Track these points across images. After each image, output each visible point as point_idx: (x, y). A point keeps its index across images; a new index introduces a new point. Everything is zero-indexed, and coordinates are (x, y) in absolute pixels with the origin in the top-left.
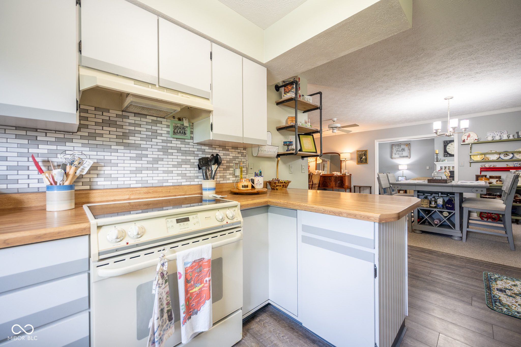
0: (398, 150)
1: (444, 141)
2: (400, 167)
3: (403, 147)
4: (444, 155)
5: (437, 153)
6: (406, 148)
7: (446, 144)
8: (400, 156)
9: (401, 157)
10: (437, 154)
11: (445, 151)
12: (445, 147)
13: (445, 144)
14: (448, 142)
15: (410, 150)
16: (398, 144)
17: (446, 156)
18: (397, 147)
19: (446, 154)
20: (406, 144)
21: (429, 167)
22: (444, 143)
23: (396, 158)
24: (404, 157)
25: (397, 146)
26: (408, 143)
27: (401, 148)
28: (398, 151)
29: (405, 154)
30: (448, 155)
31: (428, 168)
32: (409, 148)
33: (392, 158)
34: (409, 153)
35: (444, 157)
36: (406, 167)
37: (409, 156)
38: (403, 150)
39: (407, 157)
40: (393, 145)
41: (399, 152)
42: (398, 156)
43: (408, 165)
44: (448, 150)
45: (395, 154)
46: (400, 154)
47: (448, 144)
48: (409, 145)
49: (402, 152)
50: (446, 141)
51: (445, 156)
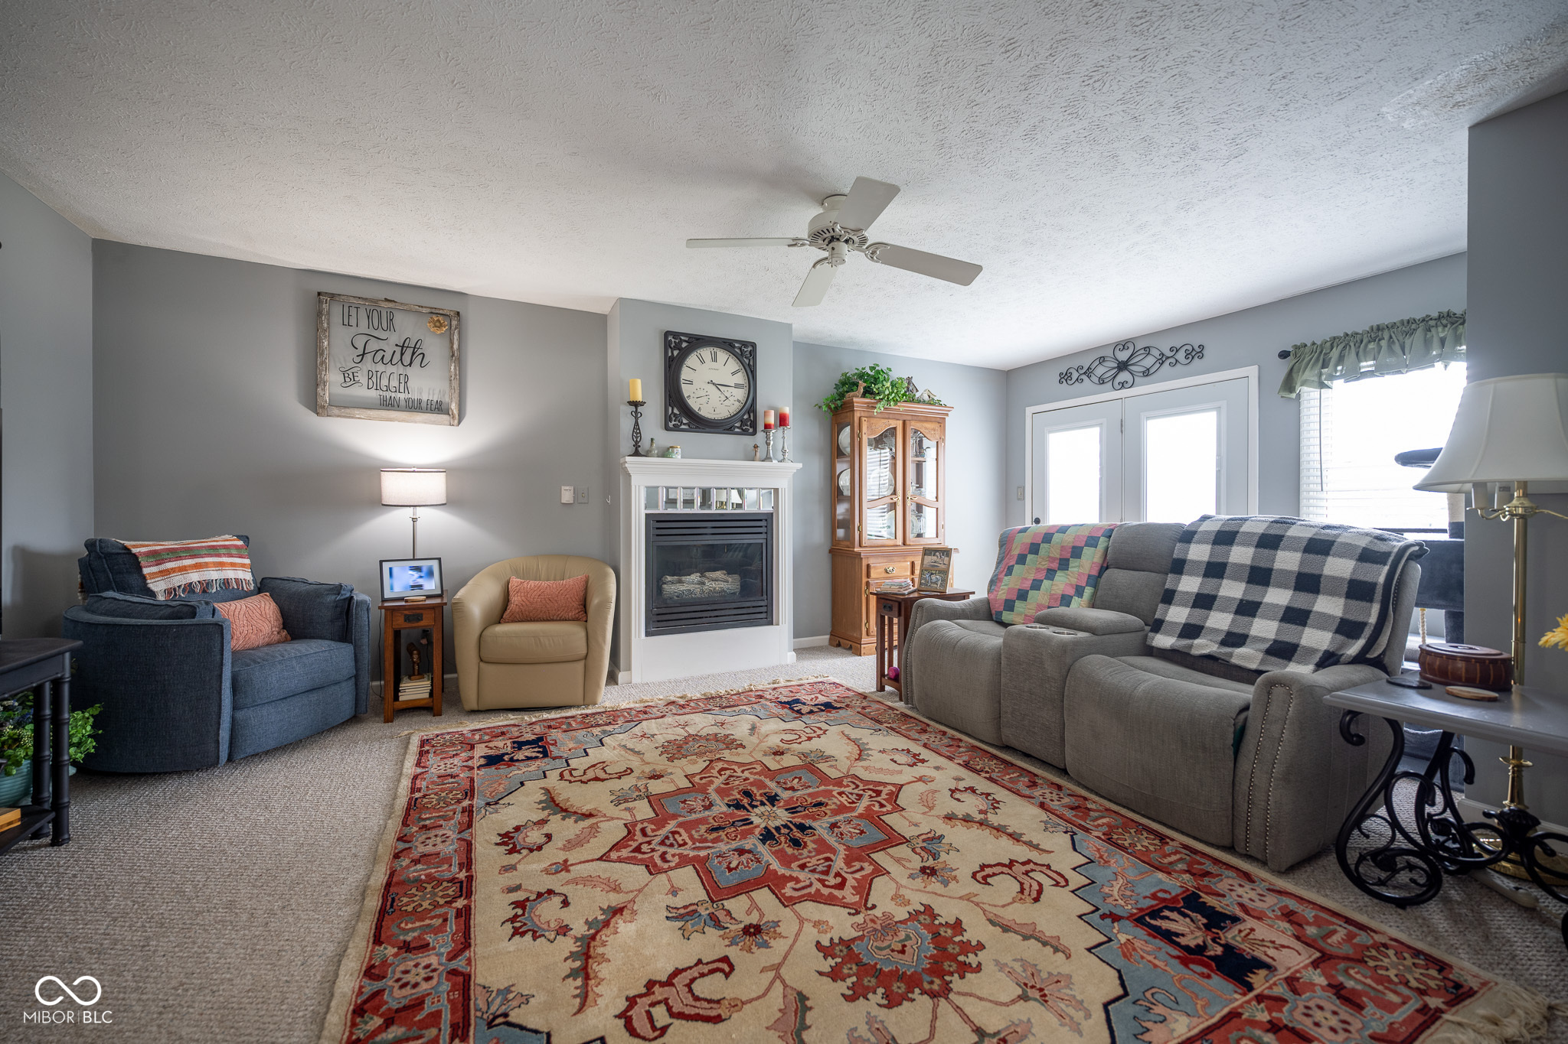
0: (373, 345)
1: (667, 334)
2: (393, 486)
3: (407, 327)
4: (668, 418)
5: (640, 398)
6: (434, 347)
7: (676, 353)
8: (388, 394)
9: (388, 404)
10: (636, 404)
11: (674, 396)
12: (672, 368)
13: (670, 354)
14: (684, 345)
15: (457, 358)
16: (375, 301)
17: (676, 428)
18: (363, 322)
19: (676, 411)
20: (433, 312)
21: (572, 488)
22: (667, 345)
23: (357, 412)
24: (415, 407)
25: (363, 314)
26: (448, 306)
27: (395, 338)
28: (369, 357)
29: (425, 384)
30: (685, 421)
31: (567, 496)
32: (455, 346)
33: (316, 406)
34: (455, 384)
35: (667, 428)
36: (435, 486)
37: (454, 407)
38: (411, 353)
39: (439, 408)
40: (332, 296)
41: (380, 367)
42: (373, 394)
43: (448, 470)
44: (686, 390)
45: (349, 377)
46: (384, 382)
47: (684, 354)
48: (454, 323)
49: (401, 369)
50: (676, 335)
51: (671, 425)
